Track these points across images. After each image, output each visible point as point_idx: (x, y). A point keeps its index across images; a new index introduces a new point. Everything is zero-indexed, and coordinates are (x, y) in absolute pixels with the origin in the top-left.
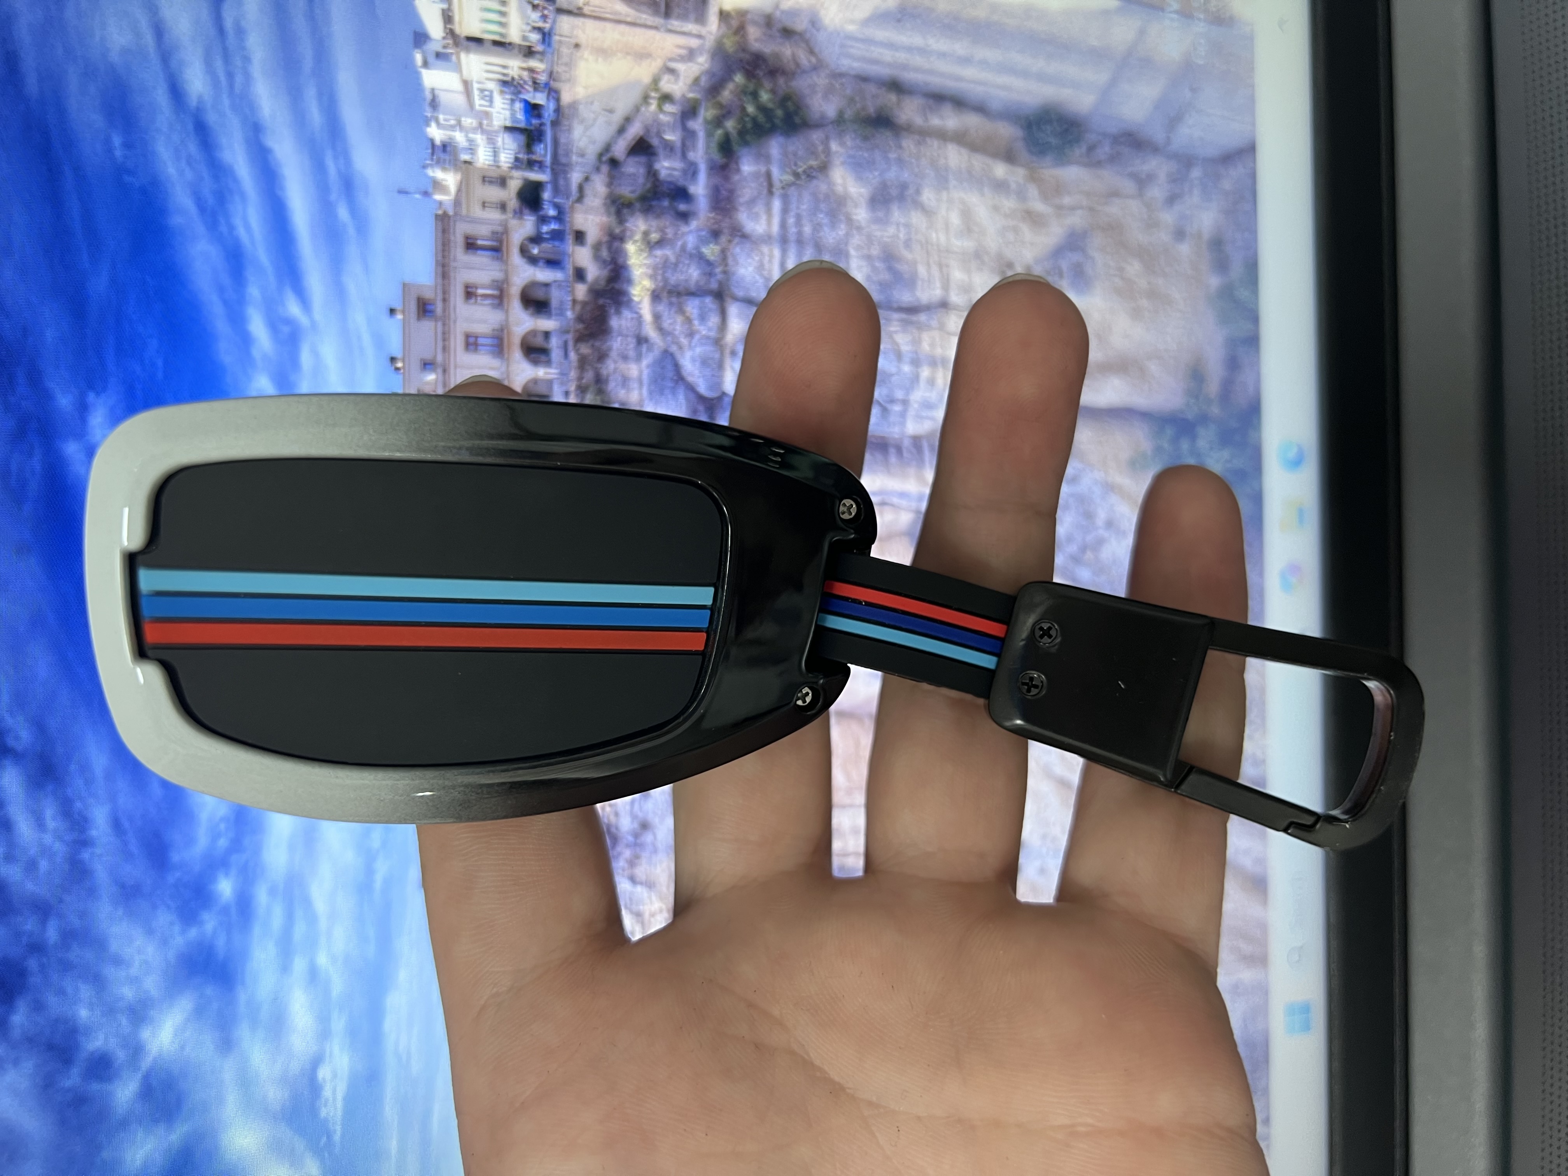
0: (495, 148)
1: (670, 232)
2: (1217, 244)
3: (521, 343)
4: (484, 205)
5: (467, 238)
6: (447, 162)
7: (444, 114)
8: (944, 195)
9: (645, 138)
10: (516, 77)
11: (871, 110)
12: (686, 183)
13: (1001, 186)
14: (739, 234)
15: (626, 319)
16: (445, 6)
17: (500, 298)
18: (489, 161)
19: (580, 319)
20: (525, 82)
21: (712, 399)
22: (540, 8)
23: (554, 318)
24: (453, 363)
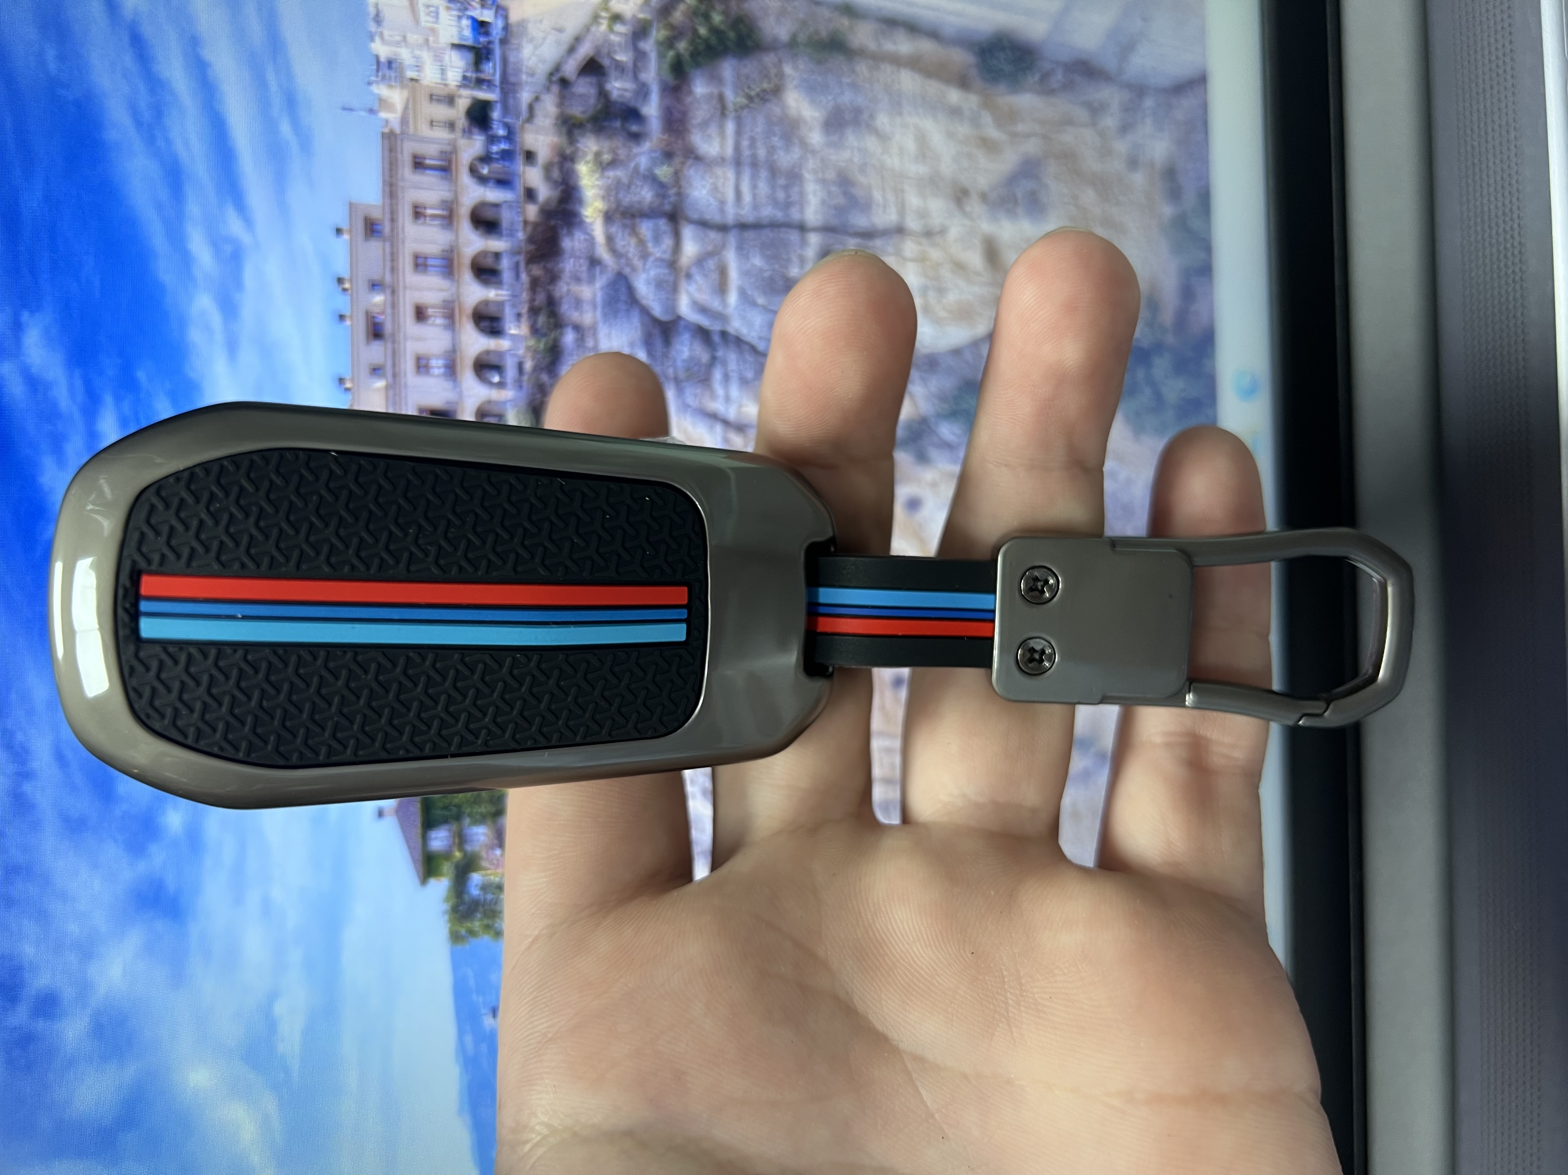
0: (442, 66)
1: (622, 153)
2: (1170, 174)
3: (472, 265)
4: (432, 123)
5: (415, 157)
6: (393, 78)
7: (388, 29)
8: (899, 120)
9: (597, 58)
11: (824, 34)
12: (638, 105)
13: (955, 112)
14: (693, 156)
15: (579, 240)
17: (449, 218)
18: (436, 78)
19: (531, 240)
21: (667, 323)
23: (505, 239)
24: (401, 284)
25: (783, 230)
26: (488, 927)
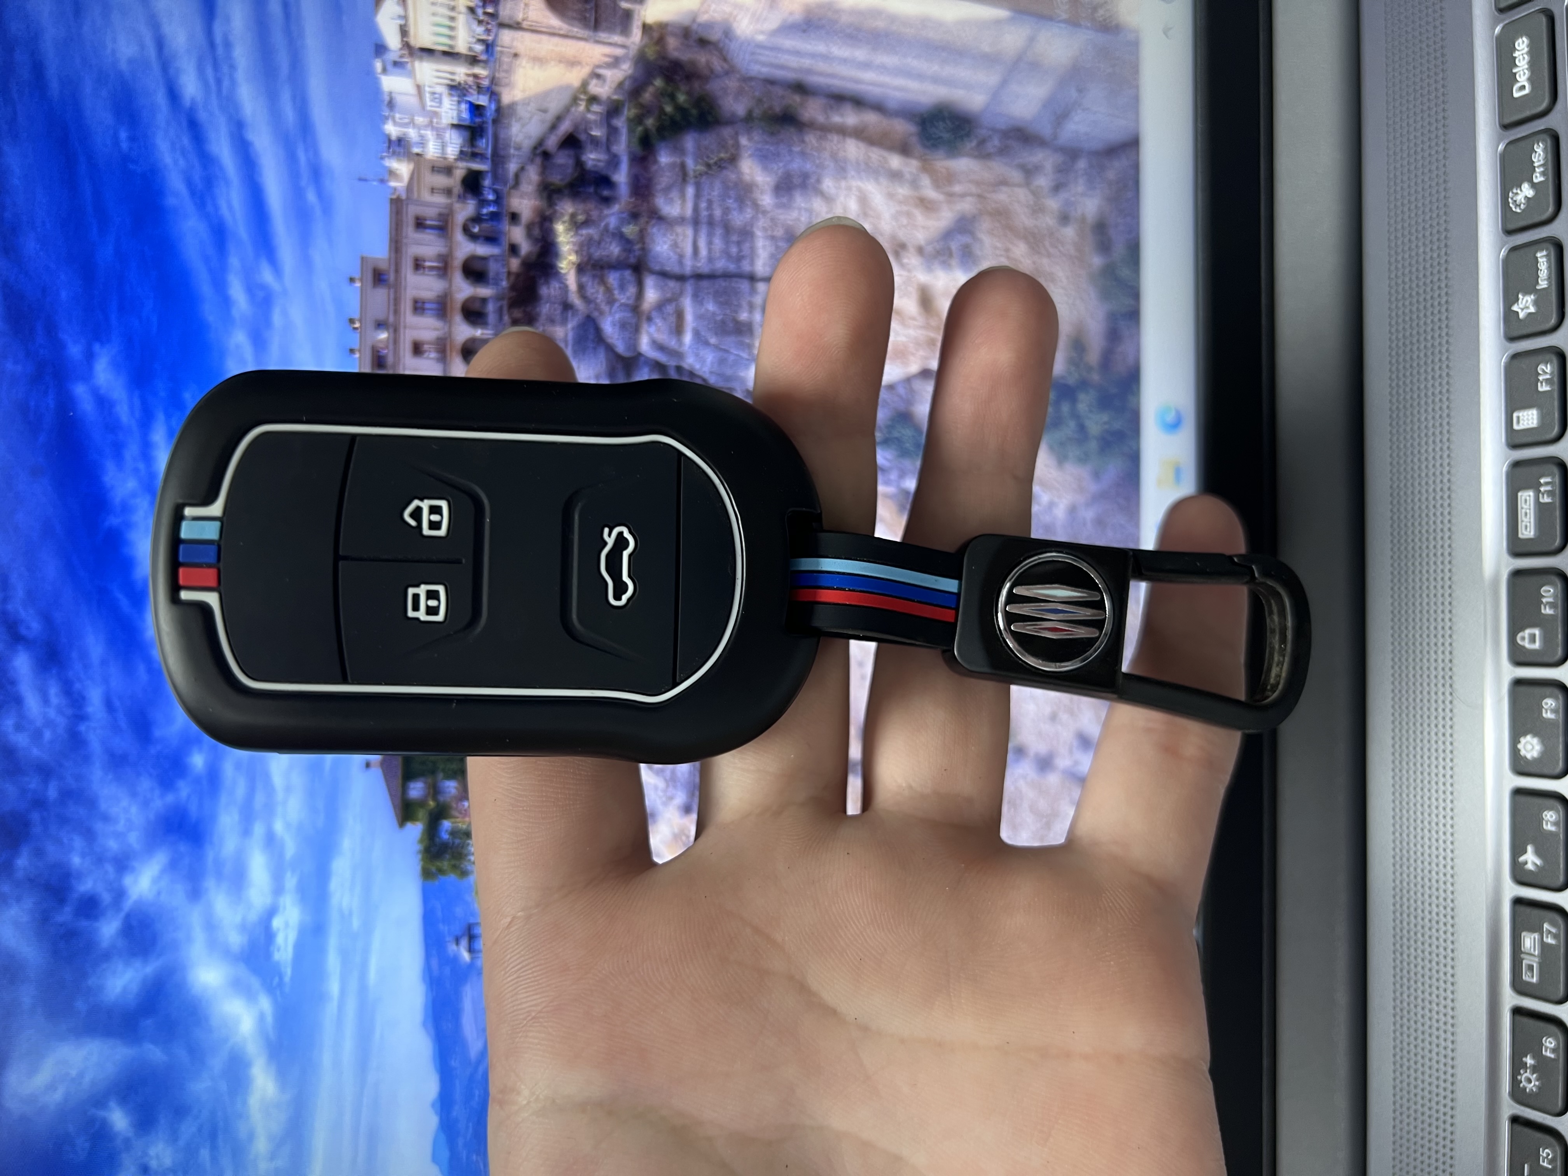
0: (443, 142)
1: (595, 214)
2: (1100, 228)
3: (462, 309)
4: (433, 190)
5: (418, 218)
6: (401, 154)
7: (399, 113)
8: (843, 184)
9: (575, 134)
10: (462, 82)
11: (778, 109)
12: (610, 173)
13: (896, 176)
14: (656, 216)
15: (555, 290)
16: (403, 22)
17: (443, 268)
18: (438, 153)
19: (513, 288)
20: (470, 87)
21: (629, 359)
22: (484, 24)
23: (491, 287)
24: (402, 324)
25: (735, 279)
26: (455, 867)
